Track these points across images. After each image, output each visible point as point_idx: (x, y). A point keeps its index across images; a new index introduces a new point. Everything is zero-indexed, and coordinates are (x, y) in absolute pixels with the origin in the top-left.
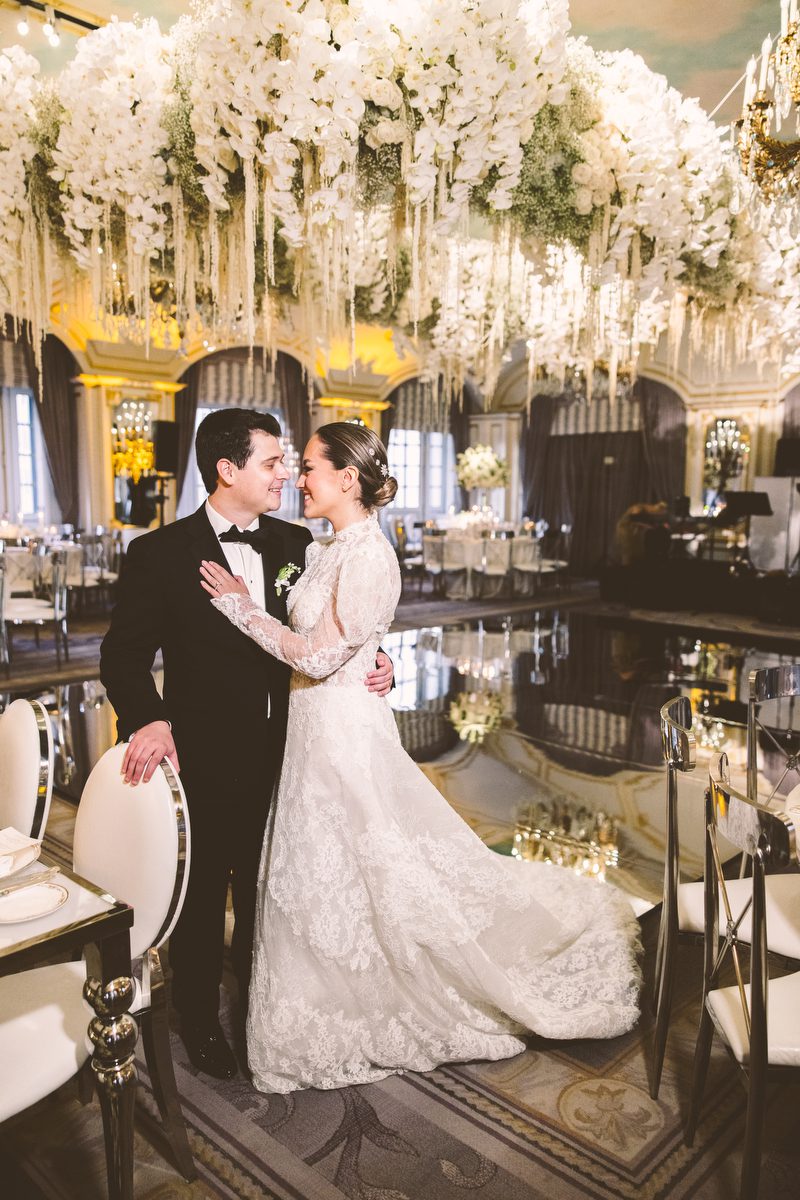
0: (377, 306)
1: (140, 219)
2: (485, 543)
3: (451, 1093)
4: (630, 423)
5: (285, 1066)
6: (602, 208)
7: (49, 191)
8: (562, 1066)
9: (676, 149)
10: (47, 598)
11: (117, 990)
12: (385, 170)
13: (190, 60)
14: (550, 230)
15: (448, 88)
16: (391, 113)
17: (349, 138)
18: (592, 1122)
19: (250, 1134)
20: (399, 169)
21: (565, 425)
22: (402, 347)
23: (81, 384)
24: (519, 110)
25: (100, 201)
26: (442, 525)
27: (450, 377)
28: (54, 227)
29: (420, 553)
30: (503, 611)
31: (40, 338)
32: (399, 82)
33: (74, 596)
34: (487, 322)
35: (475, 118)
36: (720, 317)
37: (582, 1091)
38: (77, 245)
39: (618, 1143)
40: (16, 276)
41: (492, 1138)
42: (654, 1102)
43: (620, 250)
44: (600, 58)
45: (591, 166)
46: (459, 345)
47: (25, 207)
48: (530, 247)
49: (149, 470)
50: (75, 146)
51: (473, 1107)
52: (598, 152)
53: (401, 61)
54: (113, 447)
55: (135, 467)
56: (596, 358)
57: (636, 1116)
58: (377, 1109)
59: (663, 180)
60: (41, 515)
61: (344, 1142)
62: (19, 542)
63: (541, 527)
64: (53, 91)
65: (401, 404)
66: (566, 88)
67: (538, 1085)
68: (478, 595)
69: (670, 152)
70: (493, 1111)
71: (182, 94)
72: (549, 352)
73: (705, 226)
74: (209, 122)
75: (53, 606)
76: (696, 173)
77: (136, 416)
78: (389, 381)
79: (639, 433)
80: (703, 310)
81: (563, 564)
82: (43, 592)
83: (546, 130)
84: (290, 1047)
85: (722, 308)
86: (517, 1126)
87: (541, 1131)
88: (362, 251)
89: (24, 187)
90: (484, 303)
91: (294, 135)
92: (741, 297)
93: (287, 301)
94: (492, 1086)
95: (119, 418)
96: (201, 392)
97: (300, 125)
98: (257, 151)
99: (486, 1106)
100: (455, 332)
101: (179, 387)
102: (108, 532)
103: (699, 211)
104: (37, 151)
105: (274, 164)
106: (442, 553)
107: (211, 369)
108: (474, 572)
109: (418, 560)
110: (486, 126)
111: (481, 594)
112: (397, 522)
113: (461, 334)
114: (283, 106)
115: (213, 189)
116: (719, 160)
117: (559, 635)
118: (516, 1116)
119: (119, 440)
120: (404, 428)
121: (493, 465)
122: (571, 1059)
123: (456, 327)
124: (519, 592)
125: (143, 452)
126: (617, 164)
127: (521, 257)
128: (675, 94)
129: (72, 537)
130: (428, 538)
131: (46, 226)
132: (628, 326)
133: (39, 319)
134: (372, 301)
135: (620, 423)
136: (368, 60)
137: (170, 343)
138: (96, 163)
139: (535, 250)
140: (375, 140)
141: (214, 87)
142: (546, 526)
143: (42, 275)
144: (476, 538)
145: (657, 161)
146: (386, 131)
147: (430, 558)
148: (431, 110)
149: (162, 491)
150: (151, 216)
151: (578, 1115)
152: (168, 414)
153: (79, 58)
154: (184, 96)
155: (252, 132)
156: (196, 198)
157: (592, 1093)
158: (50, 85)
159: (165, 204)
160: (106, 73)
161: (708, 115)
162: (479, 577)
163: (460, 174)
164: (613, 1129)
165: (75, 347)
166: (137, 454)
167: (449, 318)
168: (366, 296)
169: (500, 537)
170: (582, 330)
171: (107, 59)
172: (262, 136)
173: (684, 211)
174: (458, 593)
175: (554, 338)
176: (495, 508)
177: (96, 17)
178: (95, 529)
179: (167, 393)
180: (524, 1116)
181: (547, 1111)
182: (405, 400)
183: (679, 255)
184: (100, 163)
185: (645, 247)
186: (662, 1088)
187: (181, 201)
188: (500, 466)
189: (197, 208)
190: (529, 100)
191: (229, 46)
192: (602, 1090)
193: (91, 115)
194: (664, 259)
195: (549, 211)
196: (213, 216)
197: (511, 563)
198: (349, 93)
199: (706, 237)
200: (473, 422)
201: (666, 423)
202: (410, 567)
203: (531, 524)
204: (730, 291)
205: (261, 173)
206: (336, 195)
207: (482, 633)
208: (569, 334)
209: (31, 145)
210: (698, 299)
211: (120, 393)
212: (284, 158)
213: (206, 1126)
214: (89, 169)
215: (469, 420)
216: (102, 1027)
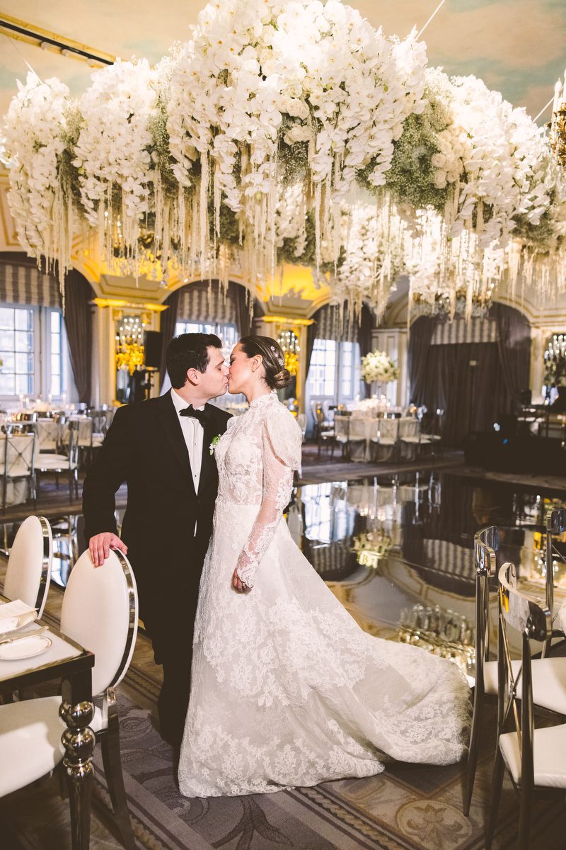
0: (300, 251)
1: (132, 192)
2: (379, 421)
3: (320, 805)
4: (489, 336)
5: (206, 774)
6: (454, 184)
7: (73, 174)
8: (401, 790)
9: (506, 143)
10: (65, 454)
11: (81, 710)
12: (298, 159)
13: (167, 87)
14: (416, 199)
15: (341, 104)
16: (302, 121)
17: (271, 139)
18: (419, 829)
19: (176, 824)
20: (307, 159)
21: (441, 338)
22: (318, 280)
23: (96, 305)
24: (391, 118)
25: (106, 180)
26: (349, 408)
27: (353, 302)
28: (75, 198)
29: (333, 428)
30: (392, 471)
31: (64, 273)
32: (307, 101)
33: (85, 454)
34: (379, 263)
35: (359, 124)
36: (546, 260)
37: (414, 808)
38: (89, 210)
39: (437, 845)
40: (48, 230)
41: (346, 837)
42: (466, 818)
43: (467, 213)
44: (453, 81)
45: (445, 155)
46: (359, 279)
47: (56, 184)
48: (405, 211)
49: (141, 365)
50: (89, 144)
51: (335, 815)
52: (450, 146)
53: (307, 87)
54: (116, 350)
55: (131, 363)
56: (457, 289)
57: (452, 827)
58: (266, 813)
59: (496, 165)
60: (64, 396)
61: (241, 834)
62: (48, 414)
63: (422, 410)
64: (77, 107)
65: (322, 321)
66: (426, 102)
67: (383, 802)
68: (374, 459)
69: (502, 145)
70: (348, 818)
71: (162, 109)
72: (422, 285)
73: (529, 196)
74: (178, 128)
75: (68, 460)
76: (522, 160)
77: (133, 327)
78: (314, 304)
79: (495, 343)
80: (533, 255)
81: (437, 437)
82: (62, 450)
83: (412, 131)
84: (209, 761)
85: (547, 254)
86: (365, 829)
87: (382, 834)
88: (289, 213)
89: (56, 171)
90: (377, 250)
91: (234, 137)
92: (562, 246)
93: (236, 248)
94: (350, 801)
95: (121, 329)
96: (179, 312)
97: (238, 130)
98: (210, 147)
99: (344, 814)
100: (356, 270)
101: (164, 308)
102: (110, 409)
103: (526, 185)
104: (66, 147)
105: (220, 156)
106: (348, 428)
107: (187, 295)
108: (372, 442)
109: (331, 433)
110: (366, 129)
111: (377, 458)
112: (317, 405)
113: (360, 271)
114: (227, 117)
115: (181, 173)
116: (540, 151)
117: (433, 490)
118: (364, 823)
119: (120, 344)
120: (324, 338)
121: (387, 365)
122: (408, 786)
123: (356, 266)
124: (405, 458)
125: (137, 353)
126: (464, 154)
127: (398, 218)
128: (507, 105)
129: (85, 412)
130: (340, 417)
131: (70, 197)
132: (478, 266)
133: (63, 259)
134: (296, 248)
135: (481, 336)
136: (284, 86)
137: (156, 277)
138: (103, 155)
139: (408, 213)
140: (290, 139)
141: (182, 105)
142: (425, 411)
143: (66, 230)
144: (373, 418)
145: (492, 152)
146: (297, 134)
147: (339, 431)
148: (328, 119)
149: (149, 380)
150: (139, 190)
151: (409, 824)
152: (155, 327)
153: (95, 86)
154: (163, 110)
155: (206, 134)
156: (170, 178)
157: (422, 809)
158: (76, 103)
159: (149, 182)
160: (111, 95)
161: (533, 119)
162: (375, 446)
163: (348, 161)
164: (434, 835)
165: (92, 279)
166: (132, 354)
167: (352, 260)
168: (292, 244)
169: (391, 418)
170: (447, 269)
171: (113, 86)
172: (214, 136)
173: (513, 186)
174: (360, 457)
175: (426, 274)
176: (389, 396)
177: (111, 56)
178: (101, 407)
179: (155, 312)
180: (371, 823)
181: (386, 820)
182: (325, 319)
183: (511, 216)
184: (106, 155)
185: (487, 211)
186: (472, 809)
187: (160, 180)
188: (392, 366)
189: (171, 185)
190: (398, 111)
191: (192, 78)
192: (429, 808)
193: (102, 123)
194: (499, 219)
195: (415, 186)
196: (181, 190)
197: (399, 437)
198: (271, 108)
199: (530, 204)
200: (374, 335)
201: (516, 337)
202: (325, 438)
203: (415, 408)
204: (552, 241)
205: (212, 163)
206: (261, 176)
207: (376, 487)
208: (437, 272)
209: (62, 143)
210: (529, 247)
211: (123, 311)
212: (227, 151)
213: (145, 818)
214: (98, 159)
215: (372, 333)
216: (71, 736)
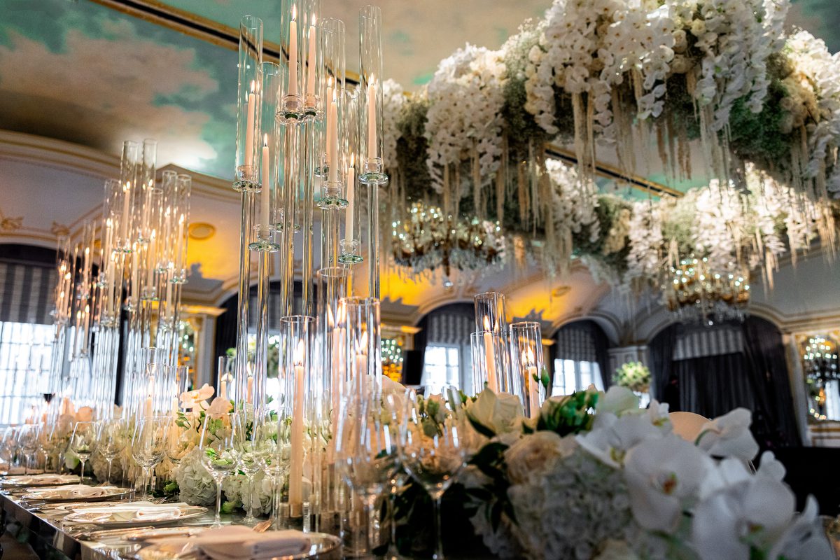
1: (485, 153)
4: (736, 346)
6: (799, 128)
21: (683, 352)
34: (664, 251)
38: (436, 178)
45: (793, 99)
46: (646, 267)
52: (796, 89)
65: (561, 342)
77: (390, 349)
78: (553, 325)
79: (745, 353)
90: (661, 238)
96: (429, 335)
100: (642, 258)
101: (416, 331)
107: (435, 320)
113: (647, 259)
115: (545, 122)
120: (564, 358)
123: (642, 254)
125: (396, 374)
126: (807, 99)
135: (727, 347)
146: (678, 65)
148: (712, 47)
150: (492, 150)
152: (410, 347)
166: (390, 375)
167: (639, 248)
170: (743, 247)
175: (722, 253)
179: (409, 334)
182: (564, 339)
184: (459, 123)
187: (507, 144)
201: (767, 344)
215: (609, 354)
